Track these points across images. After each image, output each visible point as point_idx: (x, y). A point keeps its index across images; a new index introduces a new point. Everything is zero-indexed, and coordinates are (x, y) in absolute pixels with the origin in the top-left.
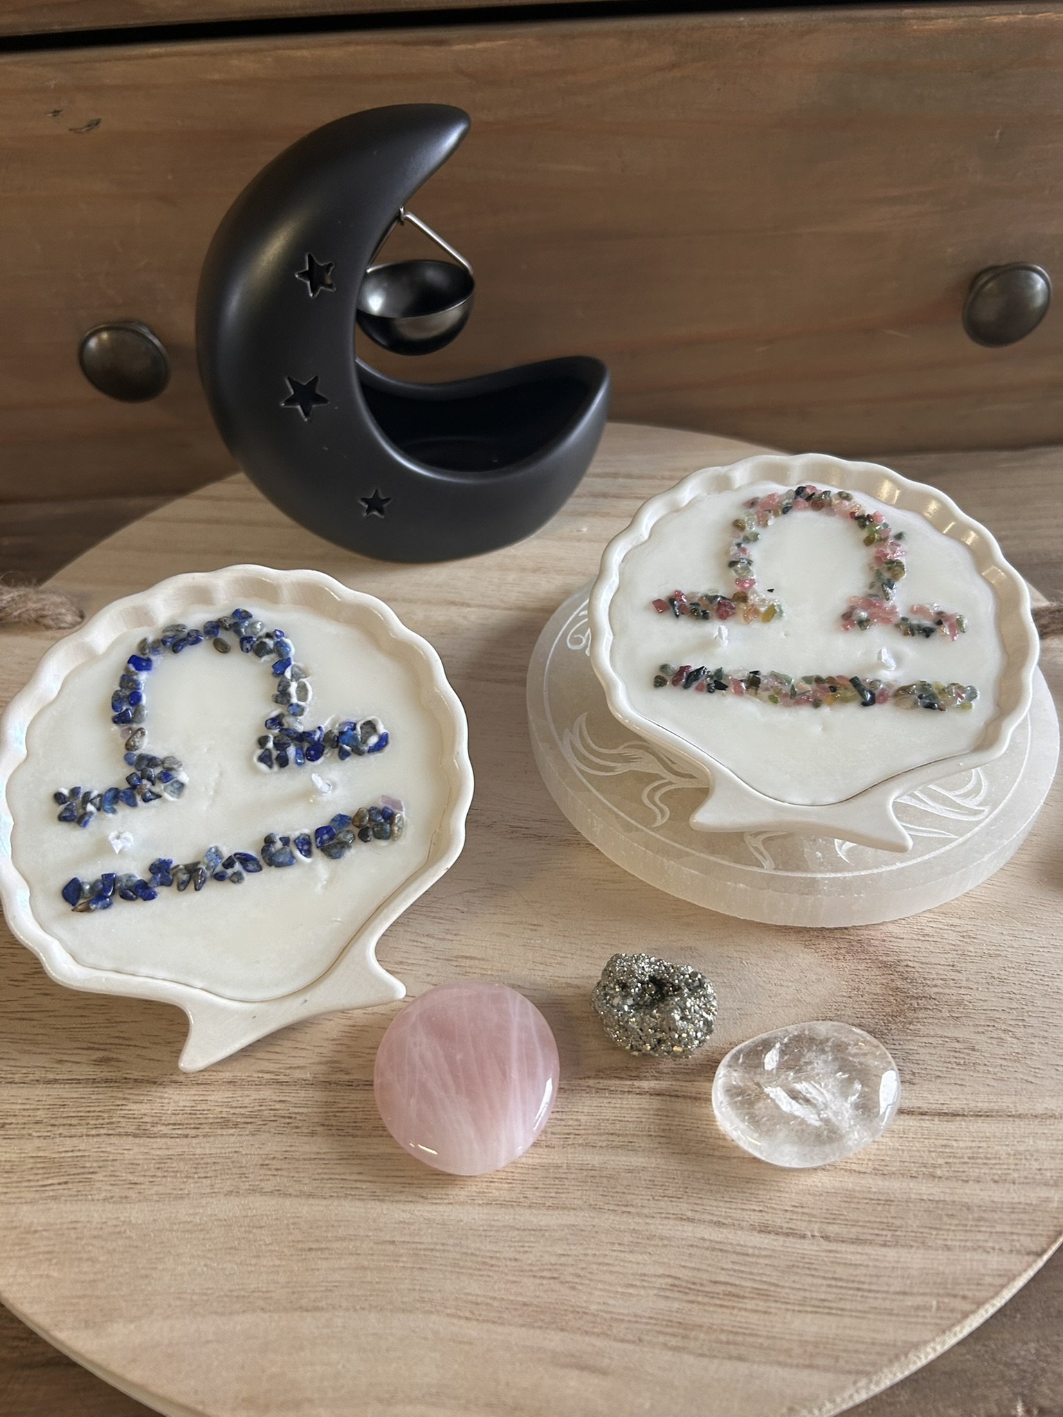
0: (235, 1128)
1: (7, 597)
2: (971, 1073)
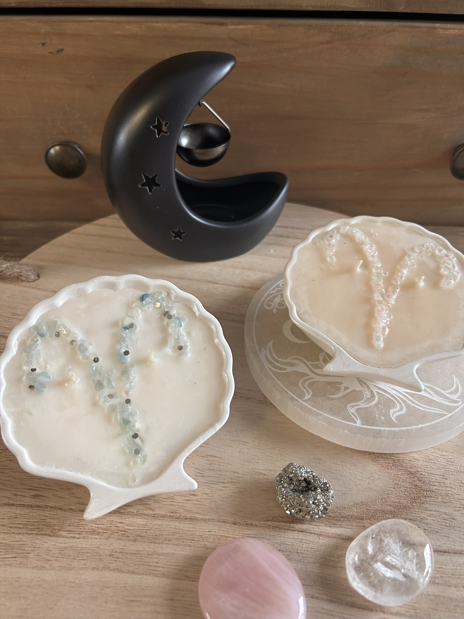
0: (98, 535)
1: (5, 266)
2: (453, 531)
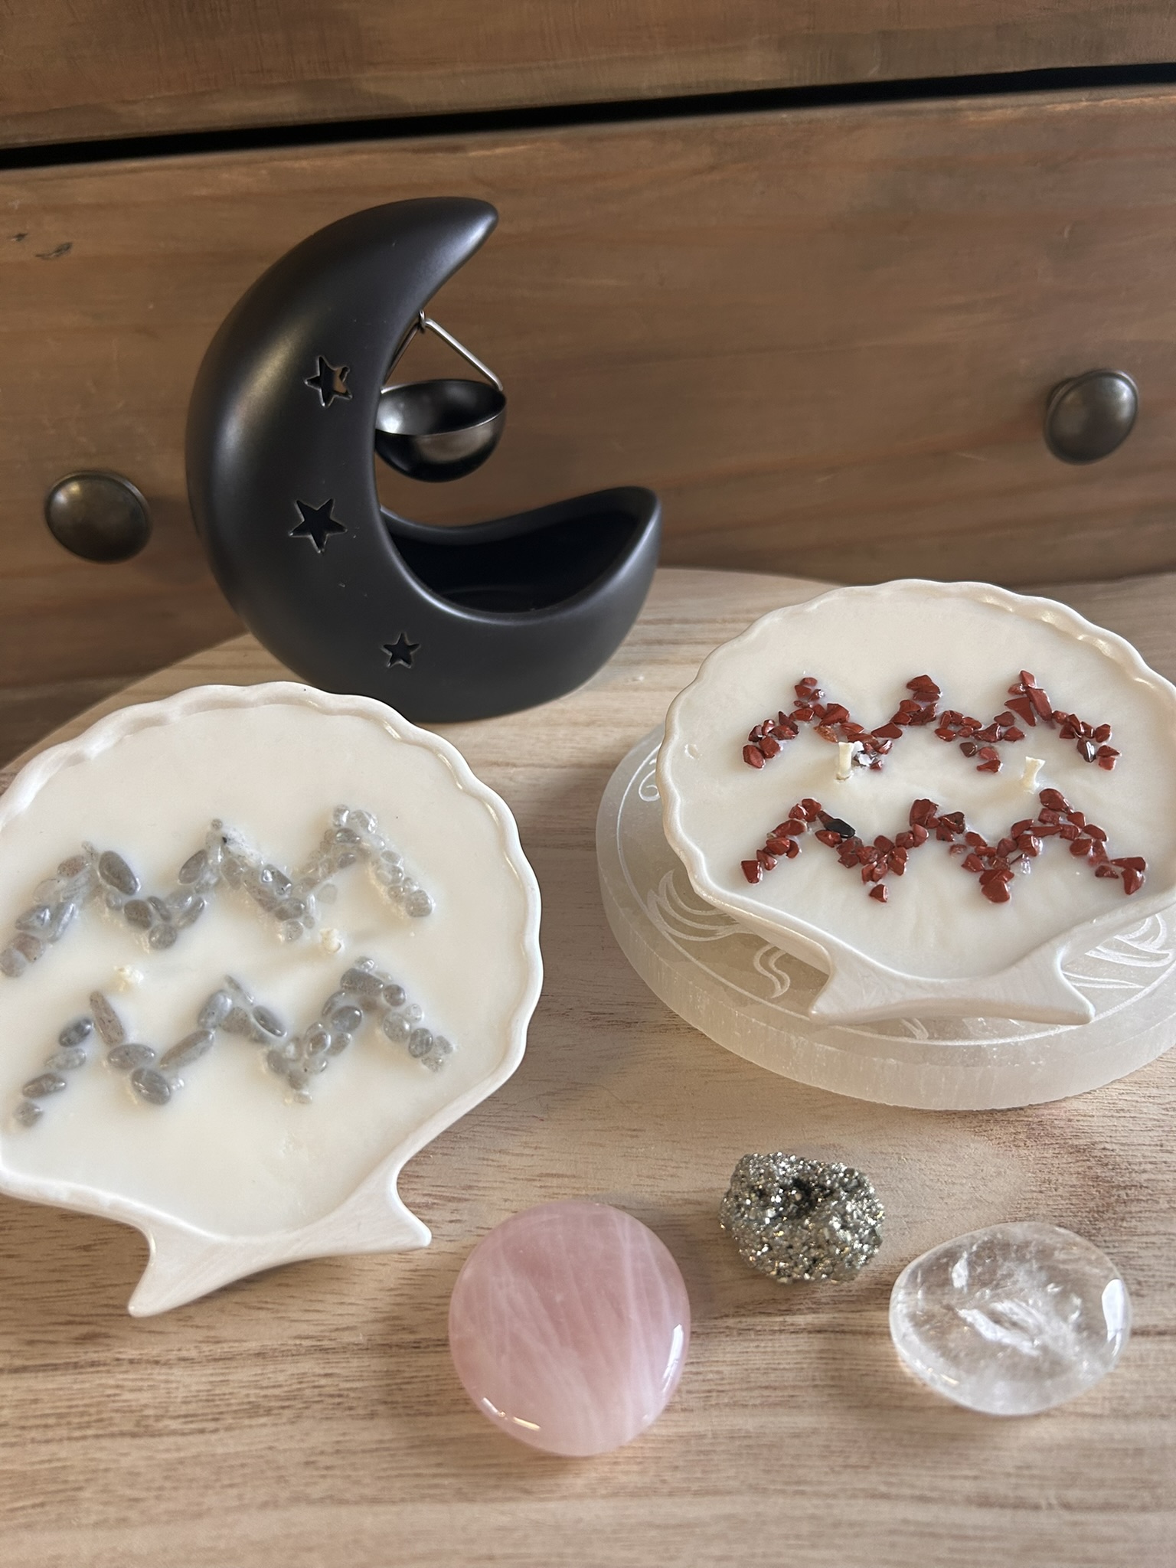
0: (268, 1415)
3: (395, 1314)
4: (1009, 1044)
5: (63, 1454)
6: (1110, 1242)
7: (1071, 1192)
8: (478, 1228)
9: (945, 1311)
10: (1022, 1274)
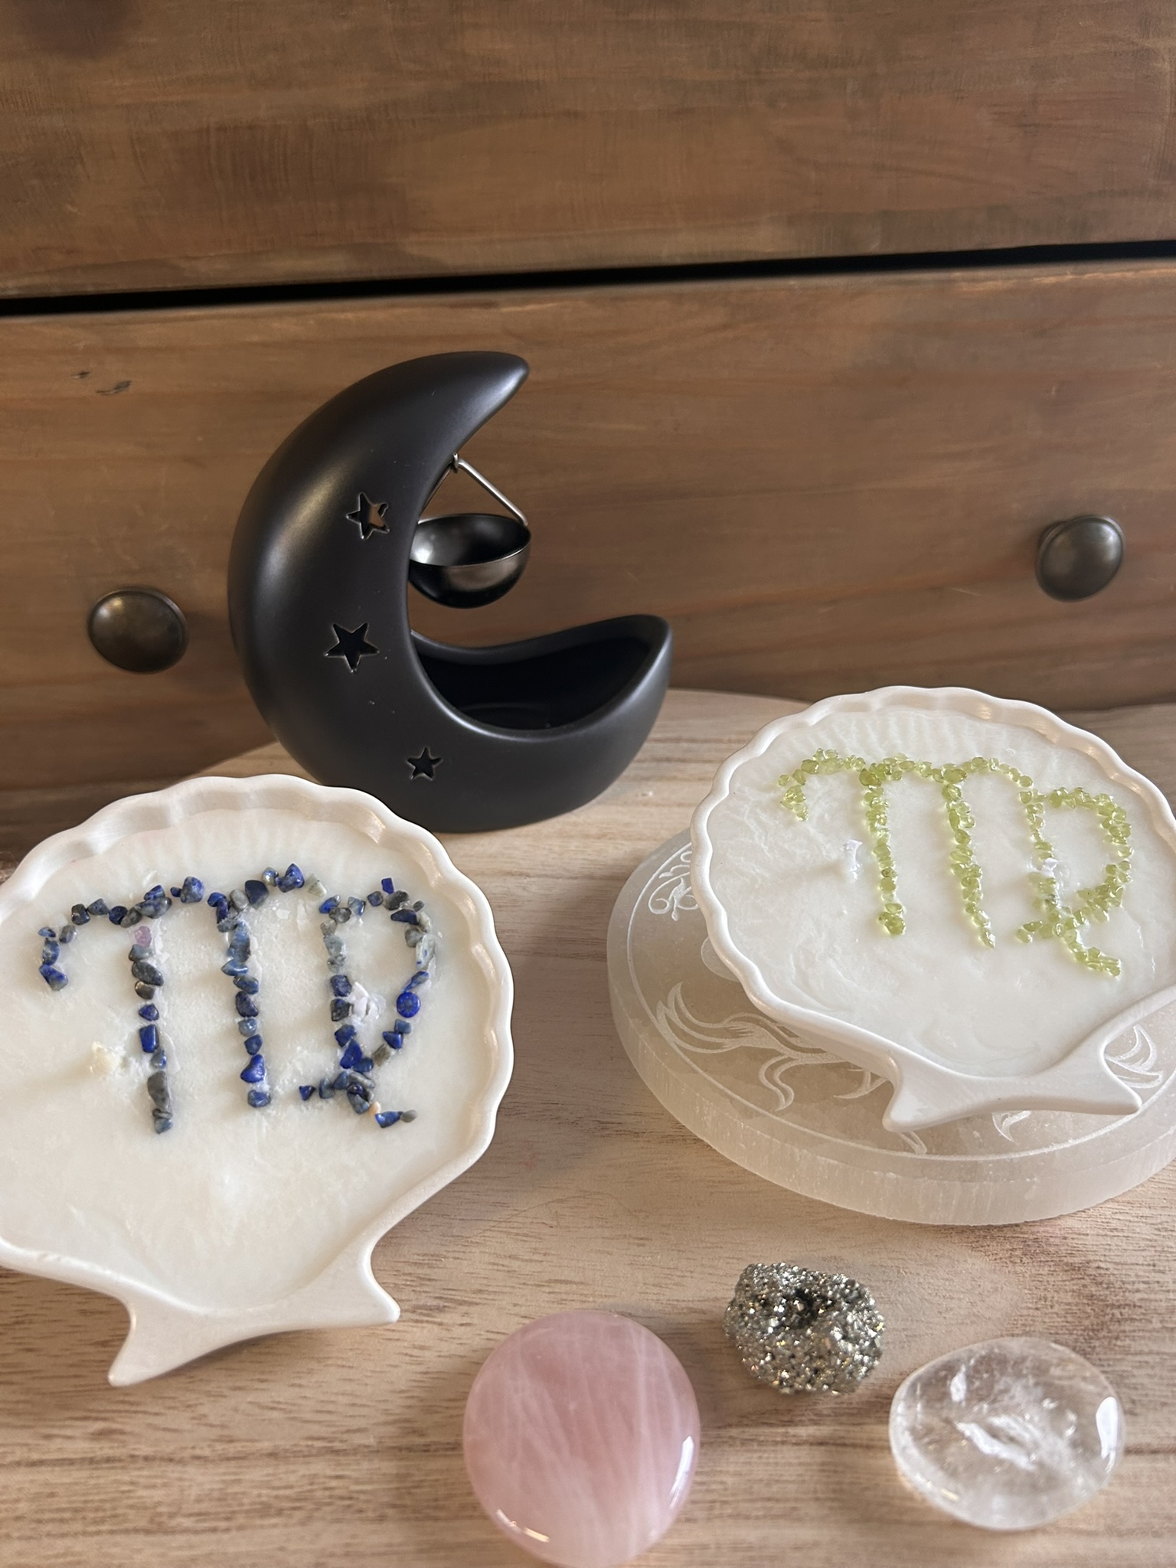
3: (404, 1417)
4: (1004, 1160)
5: (78, 1548)
6: (1105, 1360)
7: (1066, 1309)
8: (488, 1331)
9: (942, 1424)
10: (1019, 1389)
